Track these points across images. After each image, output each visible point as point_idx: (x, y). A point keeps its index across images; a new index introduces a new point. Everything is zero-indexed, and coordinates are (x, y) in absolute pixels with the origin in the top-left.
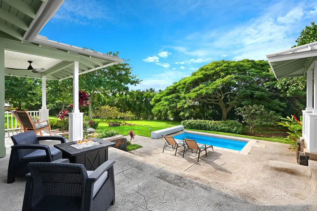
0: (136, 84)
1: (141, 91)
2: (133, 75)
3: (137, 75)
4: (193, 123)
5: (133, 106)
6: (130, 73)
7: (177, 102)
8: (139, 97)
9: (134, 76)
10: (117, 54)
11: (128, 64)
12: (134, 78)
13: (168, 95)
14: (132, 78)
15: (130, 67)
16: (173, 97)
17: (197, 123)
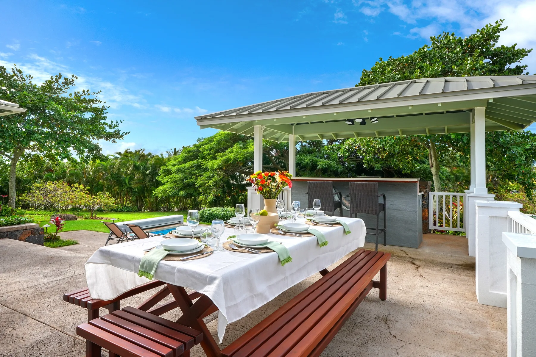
0: (117, 140)
1: (146, 153)
2: (112, 122)
3: (119, 122)
4: (216, 212)
5: (127, 183)
6: (104, 118)
7: (197, 175)
8: (139, 165)
9: (114, 123)
10: (73, 80)
11: (99, 101)
12: (114, 128)
13: (186, 163)
14: (110, 126)
15: (103, 107)
16: (193, 167)
17: (223, 213)
